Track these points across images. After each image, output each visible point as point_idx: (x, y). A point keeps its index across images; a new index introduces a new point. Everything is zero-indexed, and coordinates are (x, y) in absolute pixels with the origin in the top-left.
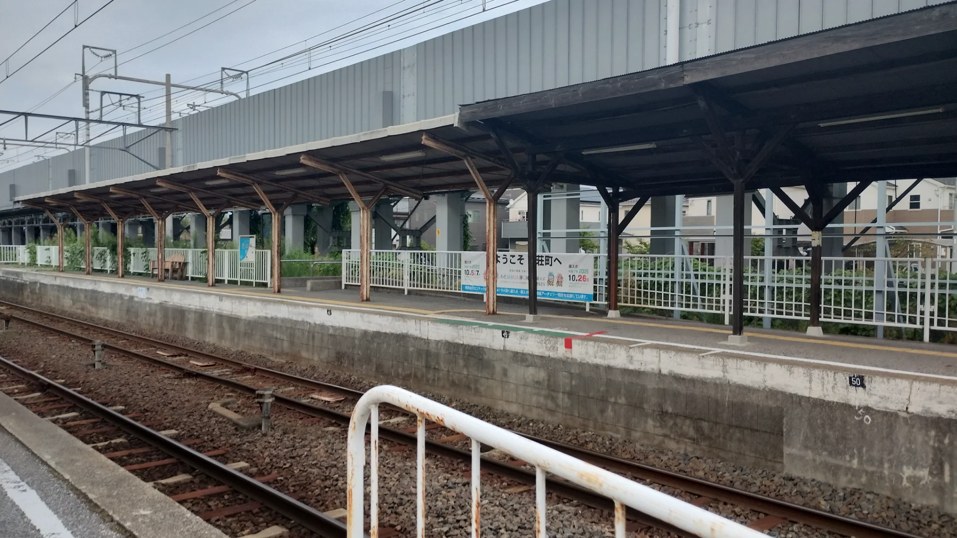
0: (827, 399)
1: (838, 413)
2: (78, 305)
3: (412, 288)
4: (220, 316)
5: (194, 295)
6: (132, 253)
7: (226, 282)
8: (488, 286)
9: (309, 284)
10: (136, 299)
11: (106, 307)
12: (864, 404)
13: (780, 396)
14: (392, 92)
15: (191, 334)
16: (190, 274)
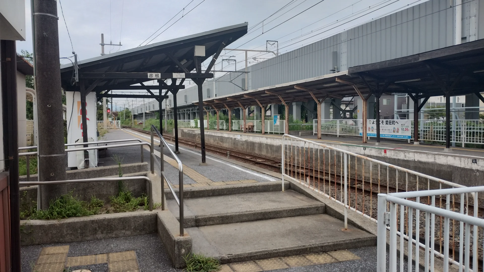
0: (466, 167)
1: (469, 172)
2: (216, 142)
3: (340, 134)
4: (267, 145)
5: (257, 137)
6: (233, 122)
7: (269, 133)
8: (363, 133)
9: (300, 133)
10: (237, 139)
11: (226, 142)
12: (476, 169)
13: (451, 167)
14: (337, 52)
15: (257, 152)
16: (255, 130)
